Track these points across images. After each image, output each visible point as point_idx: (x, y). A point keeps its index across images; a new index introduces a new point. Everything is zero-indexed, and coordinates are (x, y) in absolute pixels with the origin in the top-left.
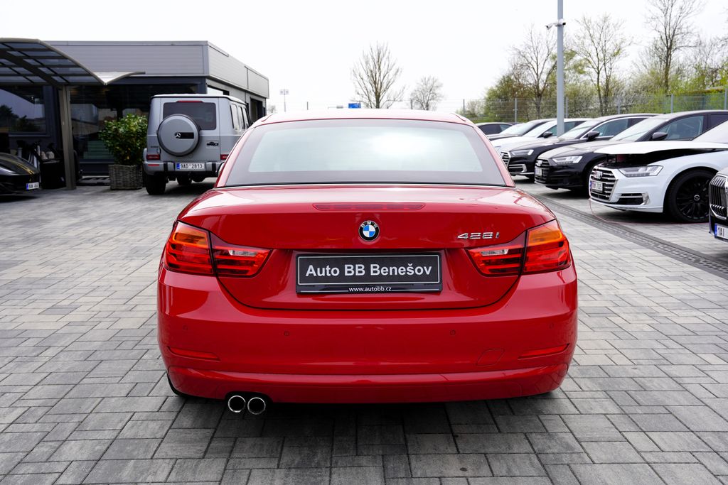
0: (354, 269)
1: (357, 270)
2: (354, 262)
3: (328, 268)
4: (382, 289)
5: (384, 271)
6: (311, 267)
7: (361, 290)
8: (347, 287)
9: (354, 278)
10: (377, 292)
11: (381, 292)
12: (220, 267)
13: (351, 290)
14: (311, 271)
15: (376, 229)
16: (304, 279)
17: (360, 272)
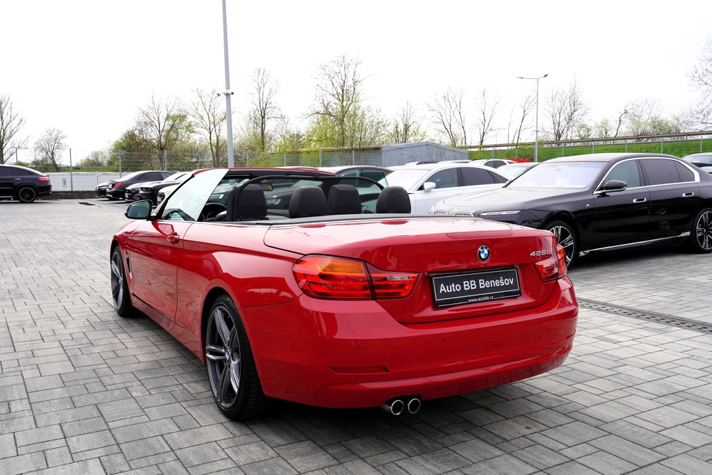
0: (470, 285)
1: (472, 285)
2: (469, 279)
3: (453, 285)
4: (487, 298)
5: (488, 284)
6: (442, 285)
7: (476, 300)
8: (466, 299)
9: (470, 291)
10: (485, 301)
11: (487, 301)
12: (377, 291)
13: (470, 301)
14: (443, 289)
15: (488, 251)
16: (439, 295)
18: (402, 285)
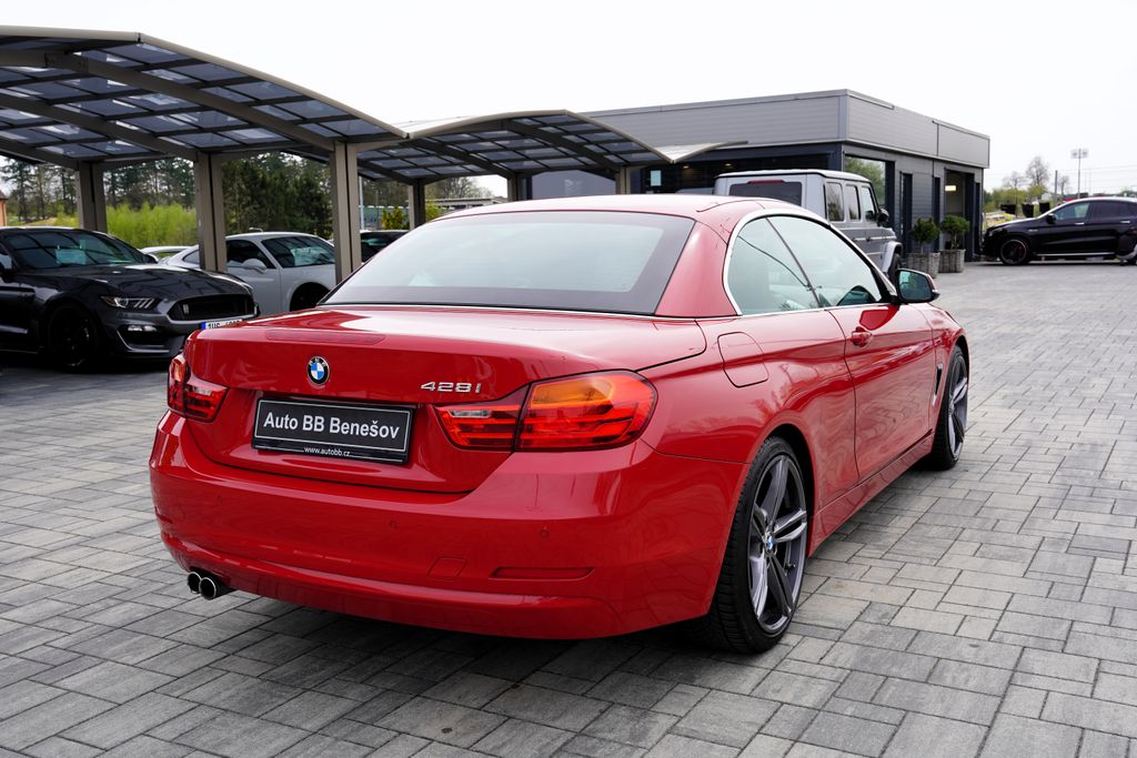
0: (313, 423)
1: (316, 423)
2: (314, 412)
3: (287, 418)
4: (339, 453)
5: (345, 428)
6: (270, 415)
7: (317, 451)
8: (303, 446)
9: (312, 435)
10: (333, 457)
11: (337, 457)
12: (189, 406)
13: (307, 450)
14: (269, 421)
15: (325, 368)
16: (263, 431)
17: (319, 427)
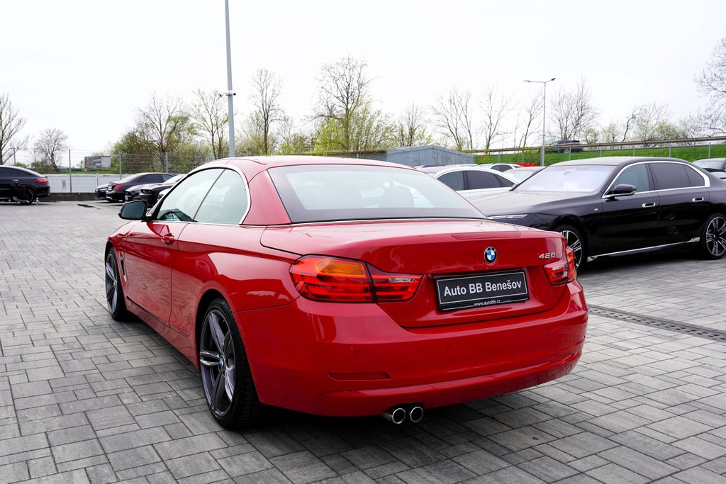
0: (475, 288)
1: (478, 288)
2: (475, 281)
3: (458, 288)
5: (494, 287)
6: (447, 288)
7: (482, 304)
8: (472, 303)
9: (476, 295)
11: (494, 304)
12: (378, 293)
13: (476, 305)
14: (447, 292)
15: (495, 253)
16: (444, 299)
18: (404, 287)
